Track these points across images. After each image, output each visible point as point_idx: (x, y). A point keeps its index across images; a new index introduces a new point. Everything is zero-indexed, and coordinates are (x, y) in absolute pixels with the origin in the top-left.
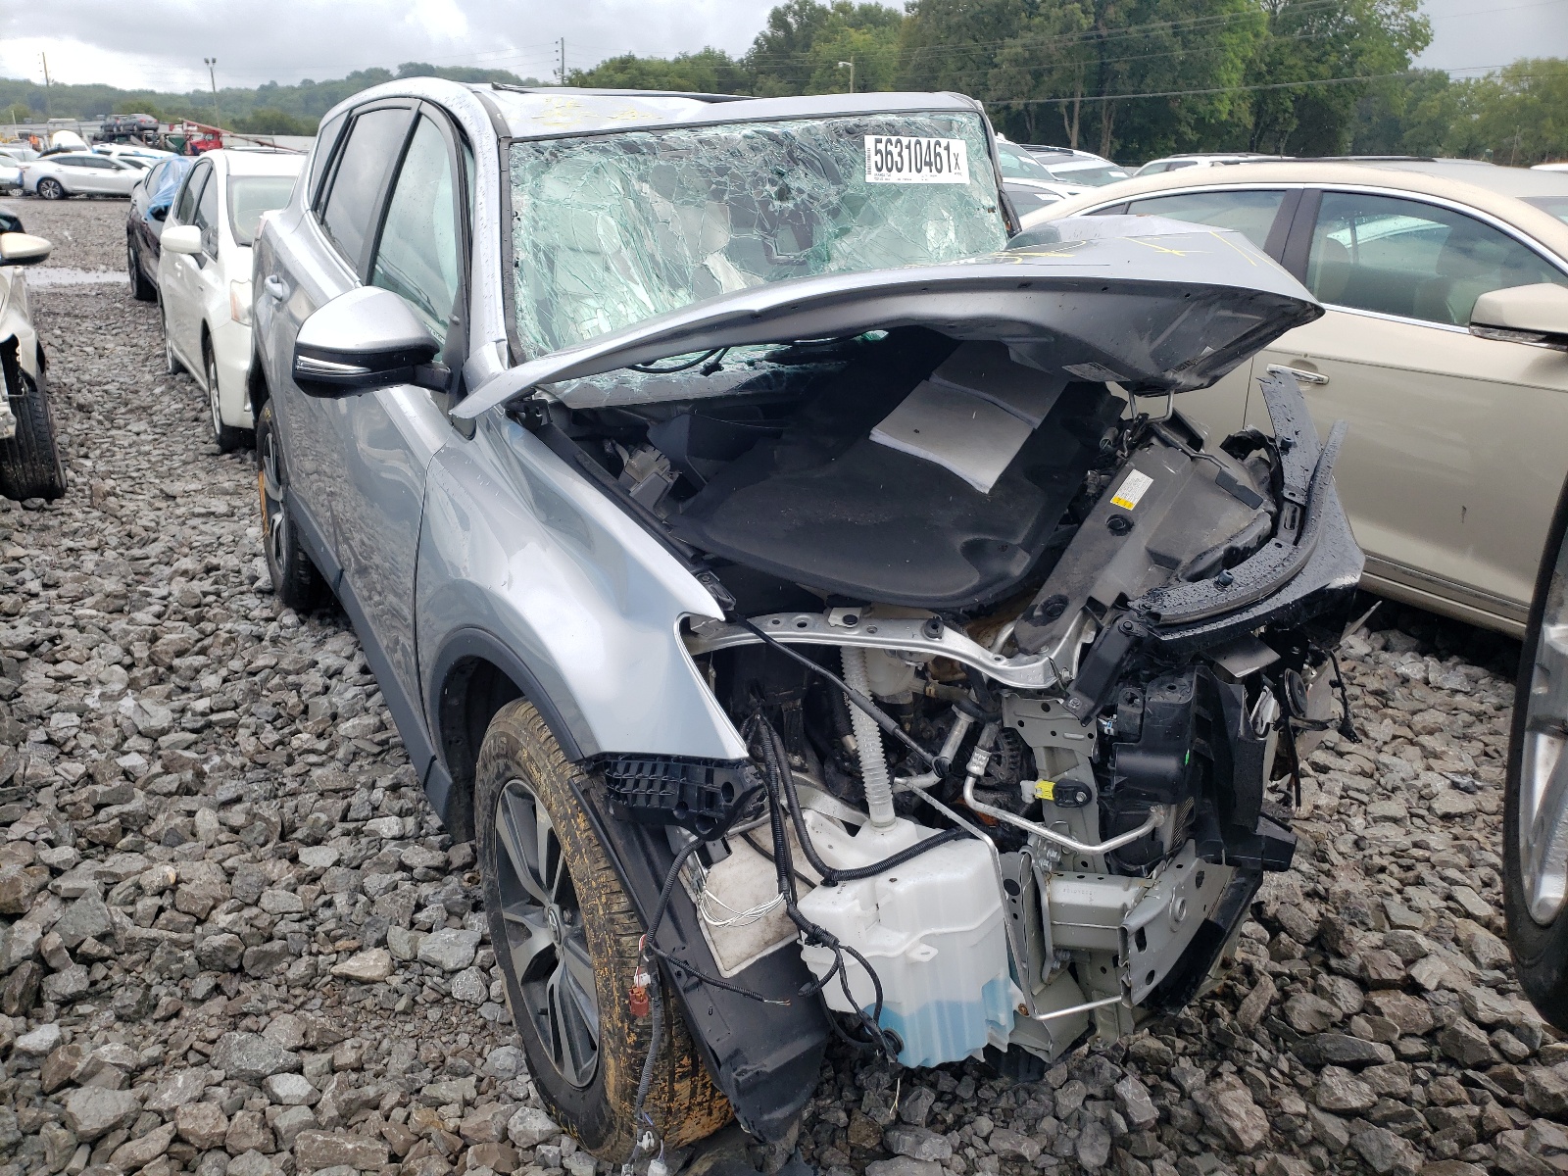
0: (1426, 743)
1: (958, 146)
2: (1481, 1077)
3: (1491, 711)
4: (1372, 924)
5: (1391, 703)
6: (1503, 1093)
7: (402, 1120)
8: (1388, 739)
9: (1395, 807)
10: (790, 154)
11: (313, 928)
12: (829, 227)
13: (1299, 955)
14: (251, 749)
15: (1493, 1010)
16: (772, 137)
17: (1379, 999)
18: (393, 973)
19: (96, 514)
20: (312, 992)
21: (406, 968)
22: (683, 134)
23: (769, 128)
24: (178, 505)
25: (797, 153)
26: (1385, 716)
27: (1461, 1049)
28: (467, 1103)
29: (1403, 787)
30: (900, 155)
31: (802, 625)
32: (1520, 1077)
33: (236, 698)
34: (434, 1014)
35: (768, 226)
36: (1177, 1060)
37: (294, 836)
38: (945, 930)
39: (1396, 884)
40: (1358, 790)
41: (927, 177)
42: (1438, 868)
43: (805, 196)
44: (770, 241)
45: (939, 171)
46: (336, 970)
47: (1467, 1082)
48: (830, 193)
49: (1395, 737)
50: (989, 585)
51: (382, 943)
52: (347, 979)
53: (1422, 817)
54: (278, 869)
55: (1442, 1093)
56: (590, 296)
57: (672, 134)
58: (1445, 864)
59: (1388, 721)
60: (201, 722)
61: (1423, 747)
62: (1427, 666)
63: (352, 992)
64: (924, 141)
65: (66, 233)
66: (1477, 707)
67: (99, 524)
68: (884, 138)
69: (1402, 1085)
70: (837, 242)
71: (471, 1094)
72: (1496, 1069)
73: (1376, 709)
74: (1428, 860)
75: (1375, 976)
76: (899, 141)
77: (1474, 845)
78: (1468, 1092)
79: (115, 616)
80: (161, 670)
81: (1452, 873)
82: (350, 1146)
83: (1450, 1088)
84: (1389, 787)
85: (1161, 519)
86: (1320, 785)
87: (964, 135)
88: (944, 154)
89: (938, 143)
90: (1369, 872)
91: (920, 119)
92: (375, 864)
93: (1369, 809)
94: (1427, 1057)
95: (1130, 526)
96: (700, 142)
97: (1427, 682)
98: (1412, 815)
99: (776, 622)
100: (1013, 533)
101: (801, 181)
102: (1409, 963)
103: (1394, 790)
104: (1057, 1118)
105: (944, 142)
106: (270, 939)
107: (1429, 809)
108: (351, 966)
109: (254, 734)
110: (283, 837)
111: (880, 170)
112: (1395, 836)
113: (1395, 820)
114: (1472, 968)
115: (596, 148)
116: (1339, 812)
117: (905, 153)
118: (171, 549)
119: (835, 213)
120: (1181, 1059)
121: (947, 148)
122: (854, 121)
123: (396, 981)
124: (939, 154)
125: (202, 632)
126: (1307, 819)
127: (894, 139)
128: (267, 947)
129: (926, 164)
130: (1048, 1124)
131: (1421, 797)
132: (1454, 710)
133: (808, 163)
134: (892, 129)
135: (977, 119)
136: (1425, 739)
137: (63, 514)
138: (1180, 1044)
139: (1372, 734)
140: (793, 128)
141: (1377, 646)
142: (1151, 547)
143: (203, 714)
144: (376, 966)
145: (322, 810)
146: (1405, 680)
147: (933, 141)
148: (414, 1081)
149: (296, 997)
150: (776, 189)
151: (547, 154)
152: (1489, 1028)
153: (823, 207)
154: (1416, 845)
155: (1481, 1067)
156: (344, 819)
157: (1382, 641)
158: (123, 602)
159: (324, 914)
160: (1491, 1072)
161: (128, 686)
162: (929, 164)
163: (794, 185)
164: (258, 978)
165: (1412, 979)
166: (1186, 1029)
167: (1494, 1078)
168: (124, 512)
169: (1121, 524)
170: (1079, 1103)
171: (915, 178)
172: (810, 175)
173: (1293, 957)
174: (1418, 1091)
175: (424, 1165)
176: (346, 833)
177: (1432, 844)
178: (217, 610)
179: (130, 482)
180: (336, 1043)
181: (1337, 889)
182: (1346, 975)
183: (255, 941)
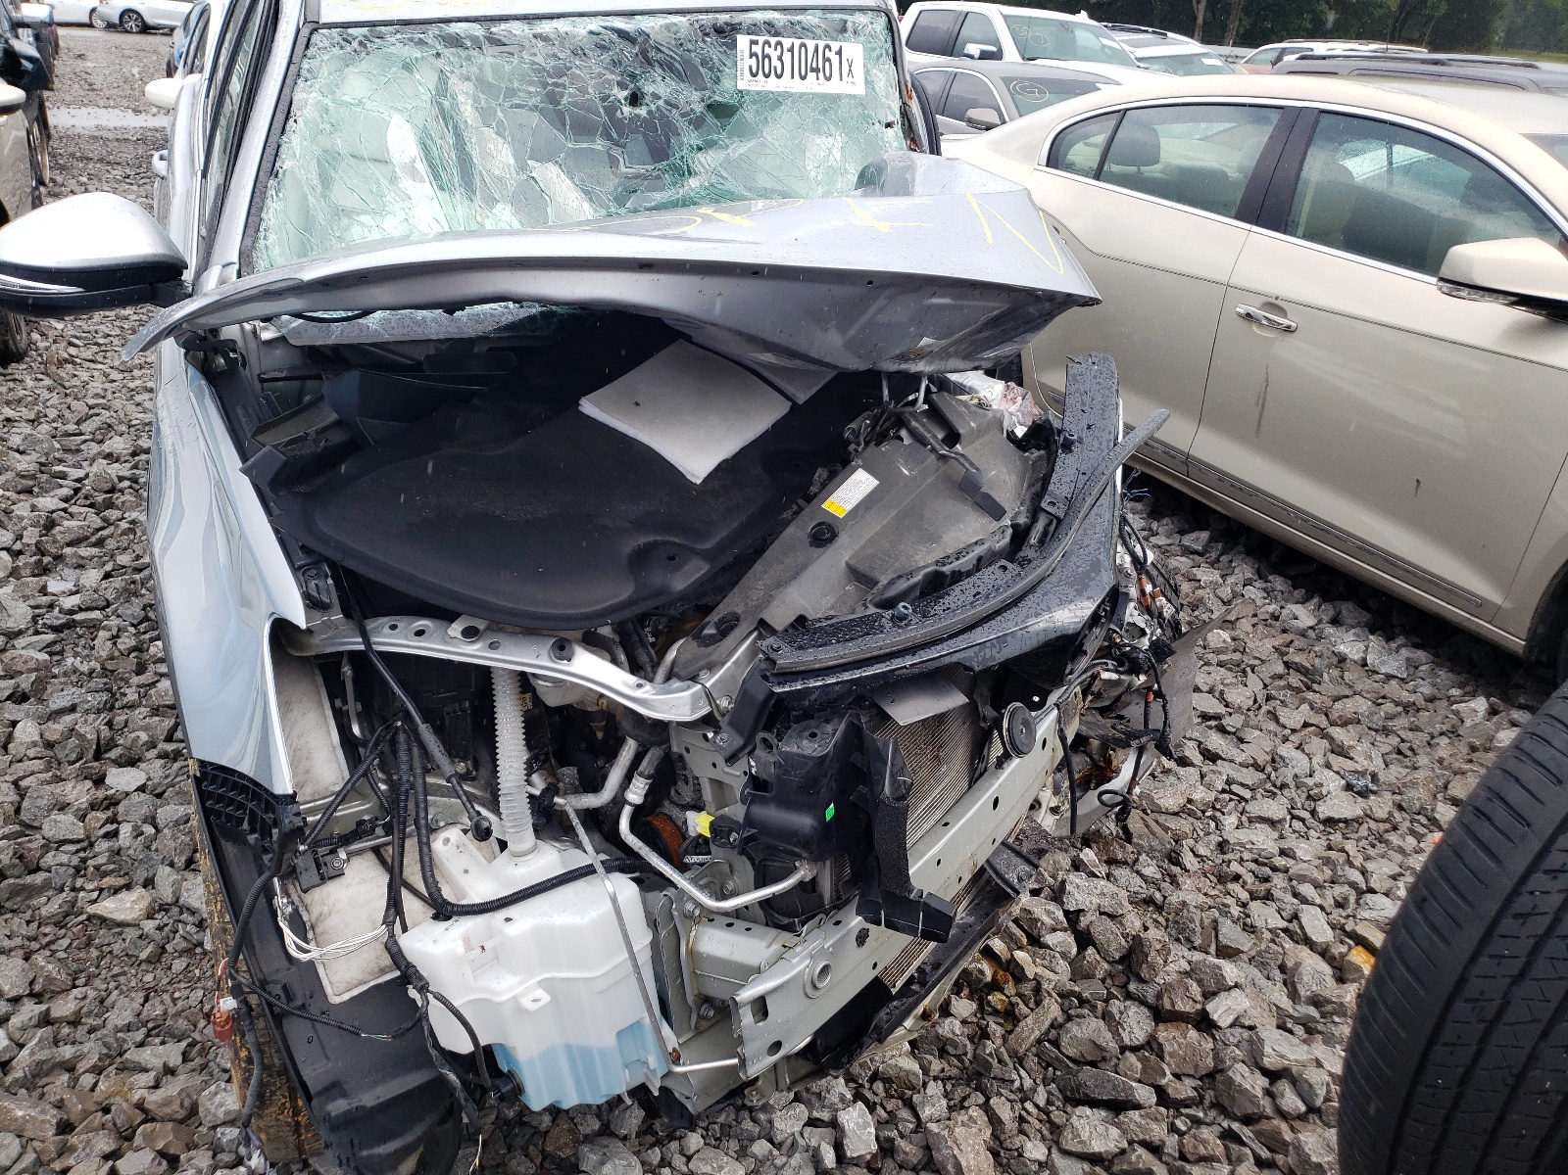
0: (1335, 736)
1: (853, 50)
2: (1246, 1133)
3: (1421, 702)
4: (1198, 942)
5: (1315, 687)
6: (1265, 1154)
7: (90, 1086)
8: (1298, 727)
9: (1275, 808)
10: (644, 53)
11: (84, 860)
12: (692, 138)
13: (1100, 974)
14: (104, 654)
15: (1282, 1057)
16: (622, 34)
17: (1166, 1034)
18: (150, 916)
19: (48, 382)
20: (63, 931)
21: (166, 911)
22: (516, 28)
23: (619, 23)
24: (133, 378)
25: (652, 54)
26: (1303, 701)
27: (1233, 1099)
28: (170, 1071)
29: (1292, 785)
30: (780, 58)
31: (420, 633)
32: (1288, 1136)
33: (108, 596)
34: (179, 965)
35: (615, 135)
36: (925, 1085)
37: (107, 756)
38: (565, 975)
39: (1244, 896)
40: (1243, 785)
41: (813, 85)
42: (1294, 882)
43: (661, 103)
44: (616, 152)
45: (828, 79)
46: (92, 909)
47: (1228, 1136)
48: (693, 99)
49: (1306, 725)
50: (644, 599)
51: (148, 883)
52: (103, 921)
53: (1303, 820)
54: (79, 793)
55: (1195, 1147)
56: (366, 213)
57: (503, 26)
58: (1302, 879)
59: (1305, 707)
60: (63, 619)
61: (1331, 739)
62: (1367, 647)
63: (103, 936)
64: (811, 44)
65: (135, 71)
66: (1406, 696)
67: (46, 394)
68: (761, 39)
69: (1158, 1132)
70: (701, 156)
71: (175, 1060)
72: (1264, 1125)
73: (1298, 690)
74: (1286, 871)
75: (1168, 1006)
76: (779, 43)
77: (1342, 857)
78: (1226, 1148)
79: (22, 497)
80: (47, 560)
81: (1307, 890)
82: (20, 1113)
83: (1204, 1142)
84: (1278, 784)
85: (878, 528)
86: (1202, 776)
87: (862, 38)
88: (835, 59)
89: (828, 47)
90: (1222, 879)
91: (808, 19)
92: (177, 793)
93: (1248, 808)
94: (1198, 1102)
95: (834, 535)
96: (535, 37)
97: (1364, 664)
98: (1293, 817)
99: (393, 627)
100: (704, 535)
101: (659, 86)
102: (1208, 995)
103: (1283, 786)
104: (771, 1141)
105: (835, 45)
106: (38, 869)
107: (1313, 813)
108: (109, 907)
109: (113, 637)
110: (97, 756)
111: (754, 75)
112: (1263, 839)
113: (1272, 823)
114: (1285, 1003)
115: (411, 40)
116: (1214, 808)
117: (787, 56)
118: (110, 426)
119: (697, 123)
120: (932, 1083)
121: (839, 53)
122: (724, 18)
123: (149, 926)
124: (829, 60)
125: (105, 520)
126: (1176, 814)
127: (773, 40)
128: (29, 879)
129: (812, 70)
130: (761, 1147)
131: (1309, 797)
132: (1378, 700)
133: (668, 66)
134: (771, 28)
135: (883, 20)
136: (1337, 733)
137: (15, 380)
138: (936, 1065)
139: (1282, 720)
140: (646, 24)
141: (1326, 618)
142: (853, 562)
143: (71, 612)
144: (132, 908)
145: (146, 729)
146: (1342, 660)
147: (821, 44)
148: (124, 1041)
149: (45, 935)
150: (626, 93)
151: (355, 44)
152: (1273, 1076)
153: (683, 115)
154: (1283, 853)
155: (1247, 1120)
156: (169, 739)
157: (1331, 613)
158: (31, 483)
159: (103, 846)
160: (1257, 1127)
161: (11, 575)
162: (816, 70)
163: (648, 89)
164: (13, 911)
165: (1207, 1013)
166: (950, 1049)
167: (1259, 1135)
168: (75, 382)
169: (825, 534)
170: (798, 1128)
171: (797, 86)
172: (668, 79)
173: (1093, 977)
174: (1172, 1142)
175: (88, 1142)
176: (164, 755)
177: (1299, 853)
178: (127, 497)
179: (95, 348)
180: (63, 991)
181: (1175, 898)
182: (1143, 1002)
183: (16, 872)
